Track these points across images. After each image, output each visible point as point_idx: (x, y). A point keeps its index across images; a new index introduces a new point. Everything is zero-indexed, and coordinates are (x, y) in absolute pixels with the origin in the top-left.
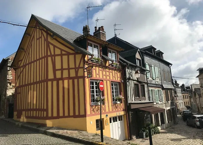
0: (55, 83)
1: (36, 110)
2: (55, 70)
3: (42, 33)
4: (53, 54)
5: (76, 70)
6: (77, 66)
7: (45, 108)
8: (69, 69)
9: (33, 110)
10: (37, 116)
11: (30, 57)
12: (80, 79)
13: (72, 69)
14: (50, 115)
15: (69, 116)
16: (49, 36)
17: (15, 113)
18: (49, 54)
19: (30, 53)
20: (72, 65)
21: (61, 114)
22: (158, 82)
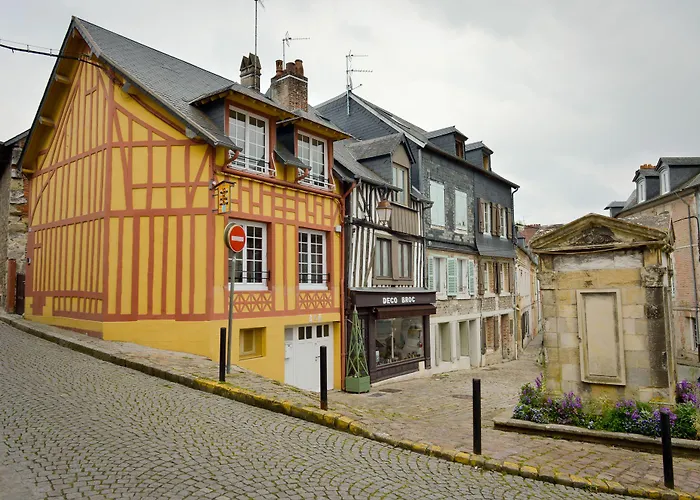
0: (129, 223)
1: (79, 295)
2: (129, 188)
3: (99, 76)
4: (126, 139)
5: (187, 191)
6: (192, 179)
7: (100, 290)
8: (169, 186)
9: (72, 295)
10: (81, 310)
11: (68, 144)
12: (197, 217)
13: (178, 185)
14: (111, 310)
15: (164, 315)
16: (116, 87)
17: (29, 301)
18: (115, 139)
19: (68, 133)
20: (178, 176)
21: (142, 309)
22: (461, 236)
